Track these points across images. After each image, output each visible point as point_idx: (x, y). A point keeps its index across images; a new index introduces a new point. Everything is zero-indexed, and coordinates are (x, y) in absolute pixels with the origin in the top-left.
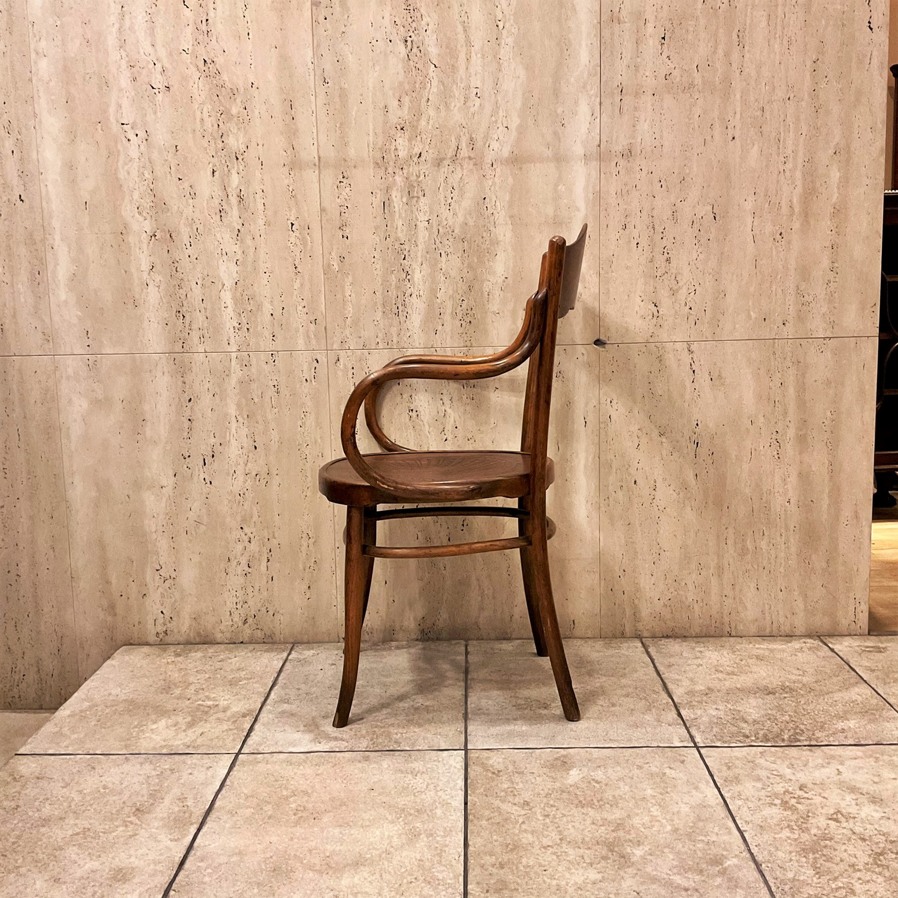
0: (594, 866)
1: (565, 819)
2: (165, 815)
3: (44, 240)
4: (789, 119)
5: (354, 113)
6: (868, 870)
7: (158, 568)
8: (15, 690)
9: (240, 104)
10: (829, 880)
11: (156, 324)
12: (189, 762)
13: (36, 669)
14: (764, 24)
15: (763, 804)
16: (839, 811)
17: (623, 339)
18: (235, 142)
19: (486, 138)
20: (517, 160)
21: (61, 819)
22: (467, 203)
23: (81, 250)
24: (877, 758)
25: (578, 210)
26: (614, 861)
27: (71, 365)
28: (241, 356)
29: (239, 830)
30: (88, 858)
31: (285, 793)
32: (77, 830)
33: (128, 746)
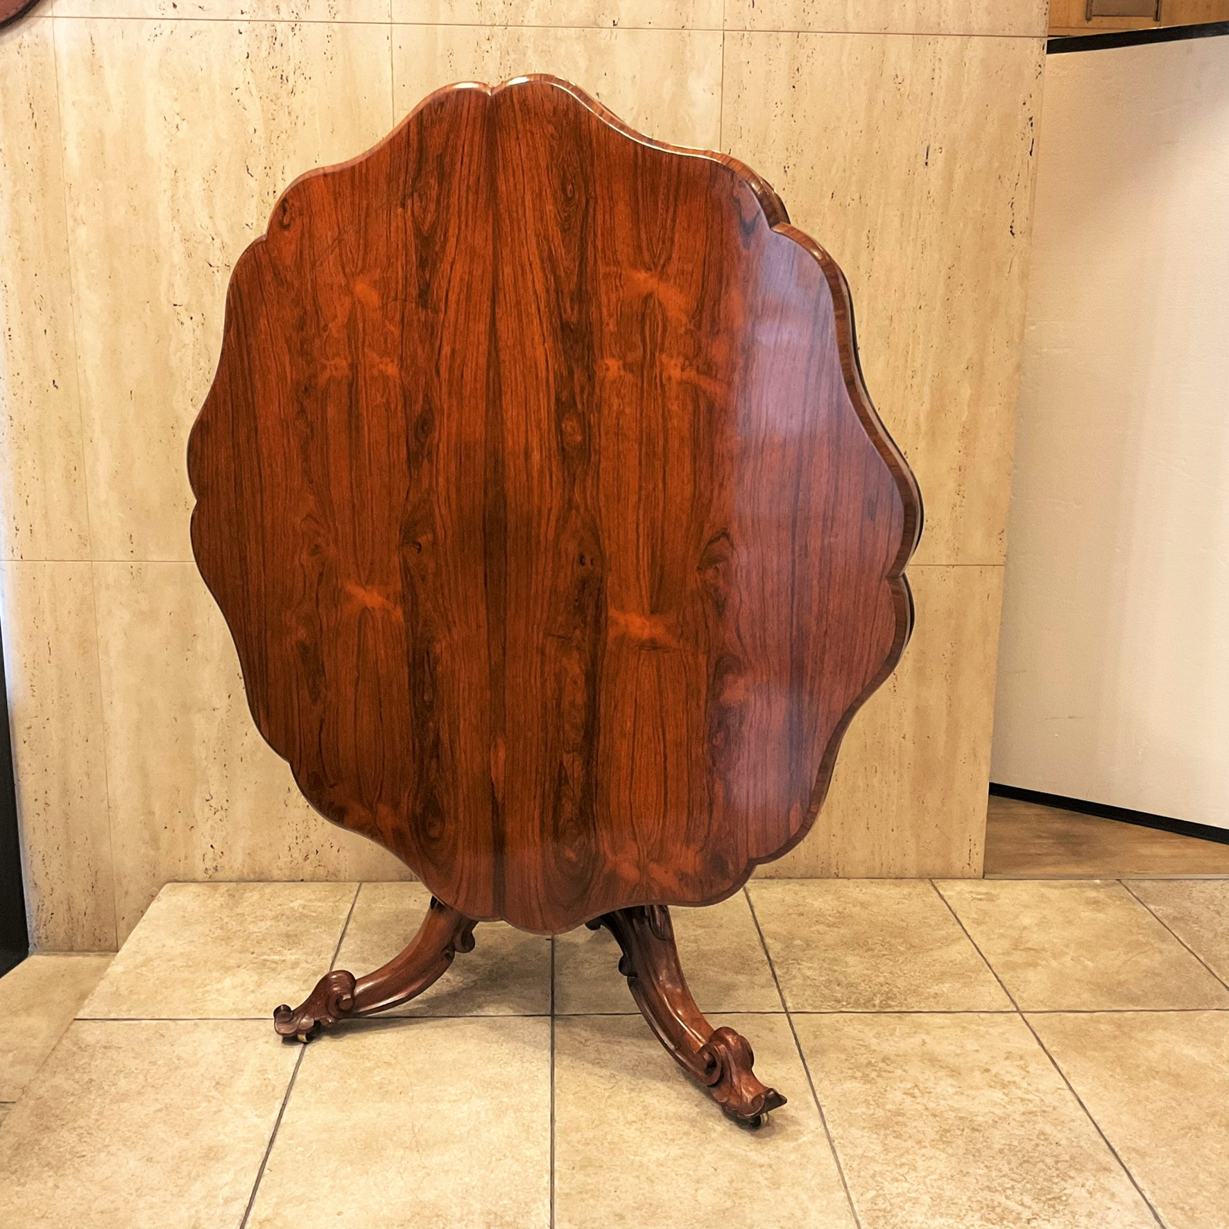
0: (676, 1142)
2: (247, 1089)
3: (80, 432)
4: (919, 330)
6: (933, 1147)
7: (208, 798)
8: (42, 931)
10: (895, 1156)
12: (263, 1030)
13: (66, 907)
14: (896, 224)
15: (844, 1077)
16: (916, 1086)
21: (140, 1093)
24: (964, 1028)
27: (112, 573)
30: (176, 1139)
31: (368, 1064)
32: (158, 1106)
33: (194, 1011)
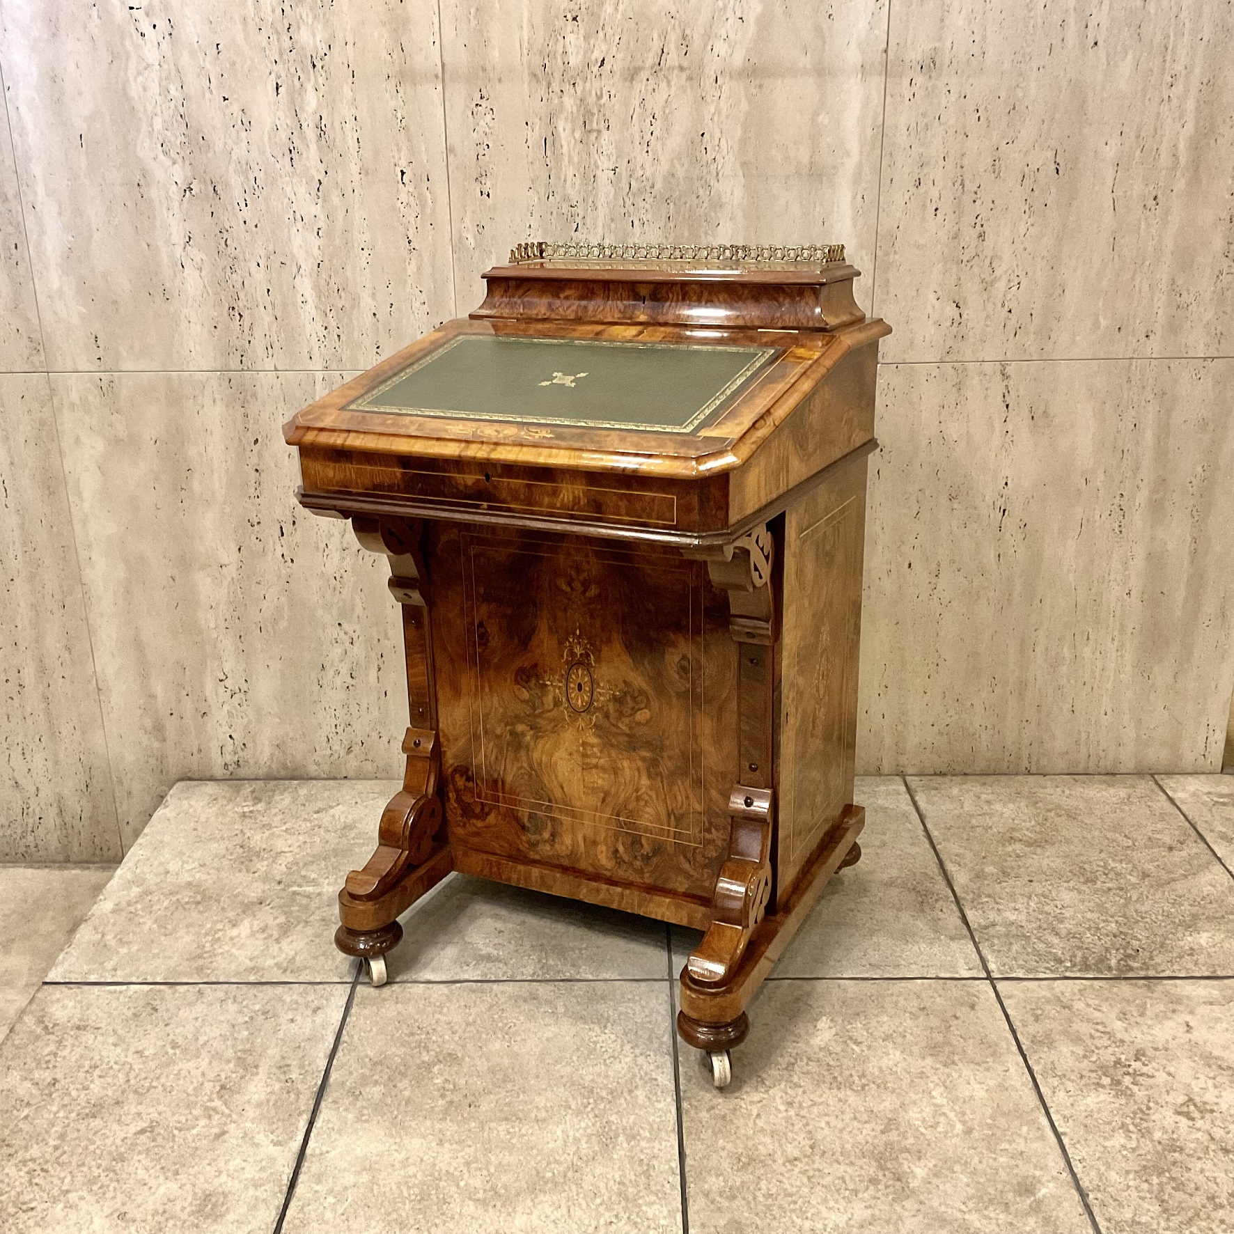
1: (815, 1110)
2: (263, 1097)
3: (18, 195)
4: (1185, 13)
7: (222, 677)
8: (30, 838)
10: (1181, 1222)
11: (199, 327)
12: (288, 1000)
13: (57, 811)
15: (1086, 1085)
16: (1190, 1100)
17: (906, 356)
18: (310, 38)
19: (708, 35)
20: (755, 73)
21: (117, 1103)
22: (675, 141)
23: (78, 212)
25: (848, 154)
26: (887, 1187)
27: (75, 387)
28: (330, 376)
29: (366, 1125)
30: (162, 1178)
31: (426, 1059)
32: (142, 1125)
33: (200, 970)
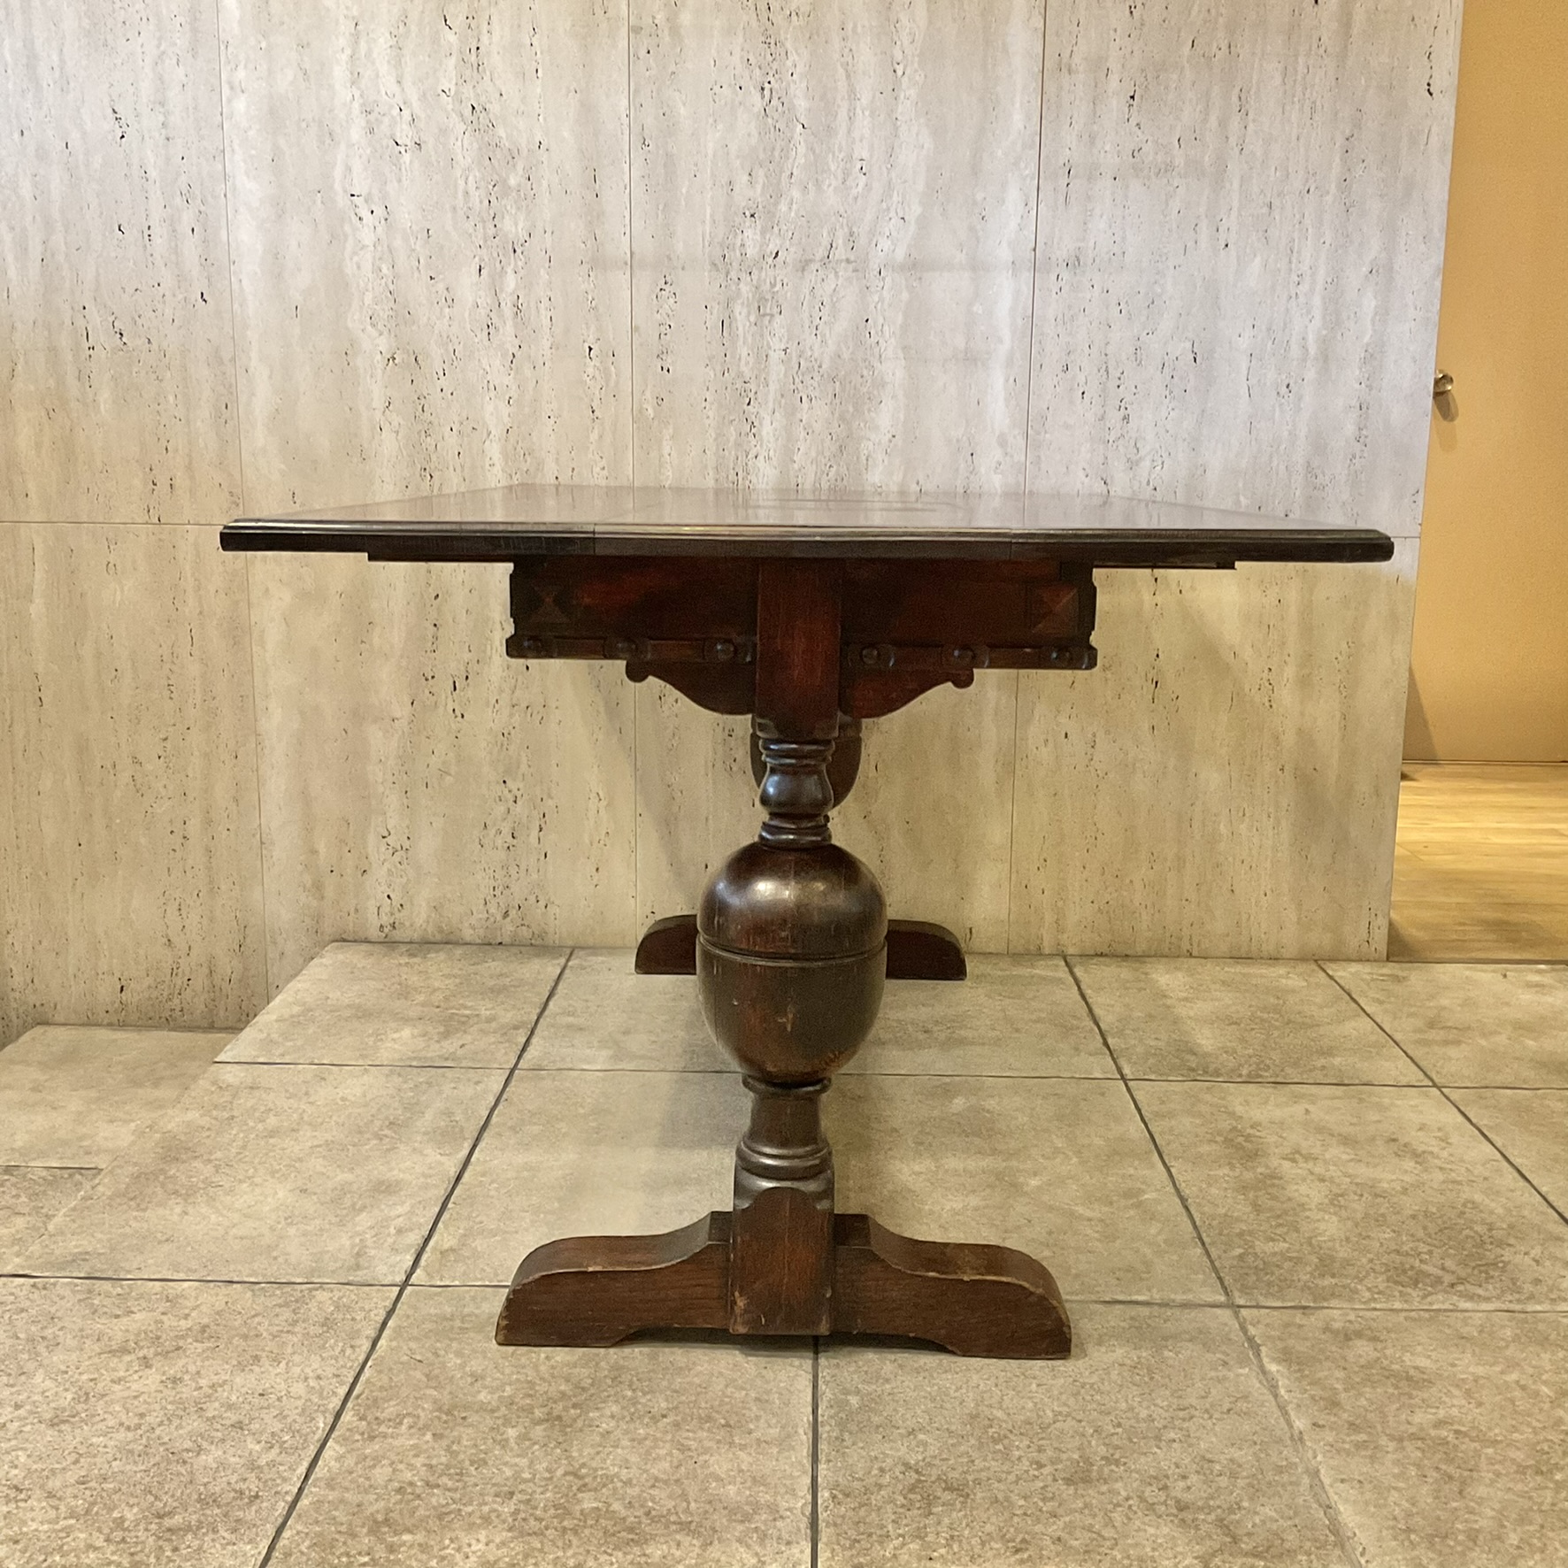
0: (977, 1193)
2: (429, 1129)
3: (233, 360)
4: (1307, 221)
5: (684, 191)
6: (1321, 1210)
7: (386, 834)
8: (176, 1001)
9: (521, 172)
11: (392, 485)
12: (451, 1076)
13: (207, 971)
14: (1278, 80)
15: (1201, 1140)
18: (513, 226)
19: (873, 232)
20: (915, 267)
22: (842, 326)
23: (288, 376)
24: (1361, 1100)
25: (1001, 341)
26: (1003, 1189)
29: (526, 1147)
30: (339, 1171)
32: (318, 1142)
33: (364, 1057)
